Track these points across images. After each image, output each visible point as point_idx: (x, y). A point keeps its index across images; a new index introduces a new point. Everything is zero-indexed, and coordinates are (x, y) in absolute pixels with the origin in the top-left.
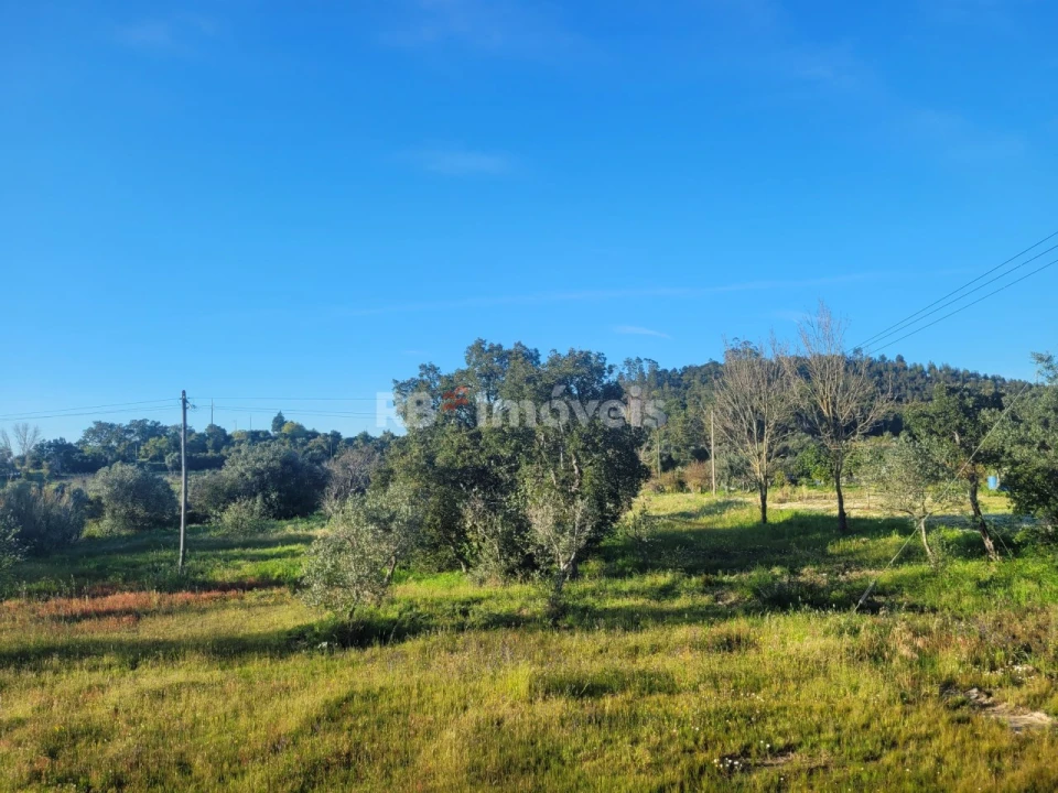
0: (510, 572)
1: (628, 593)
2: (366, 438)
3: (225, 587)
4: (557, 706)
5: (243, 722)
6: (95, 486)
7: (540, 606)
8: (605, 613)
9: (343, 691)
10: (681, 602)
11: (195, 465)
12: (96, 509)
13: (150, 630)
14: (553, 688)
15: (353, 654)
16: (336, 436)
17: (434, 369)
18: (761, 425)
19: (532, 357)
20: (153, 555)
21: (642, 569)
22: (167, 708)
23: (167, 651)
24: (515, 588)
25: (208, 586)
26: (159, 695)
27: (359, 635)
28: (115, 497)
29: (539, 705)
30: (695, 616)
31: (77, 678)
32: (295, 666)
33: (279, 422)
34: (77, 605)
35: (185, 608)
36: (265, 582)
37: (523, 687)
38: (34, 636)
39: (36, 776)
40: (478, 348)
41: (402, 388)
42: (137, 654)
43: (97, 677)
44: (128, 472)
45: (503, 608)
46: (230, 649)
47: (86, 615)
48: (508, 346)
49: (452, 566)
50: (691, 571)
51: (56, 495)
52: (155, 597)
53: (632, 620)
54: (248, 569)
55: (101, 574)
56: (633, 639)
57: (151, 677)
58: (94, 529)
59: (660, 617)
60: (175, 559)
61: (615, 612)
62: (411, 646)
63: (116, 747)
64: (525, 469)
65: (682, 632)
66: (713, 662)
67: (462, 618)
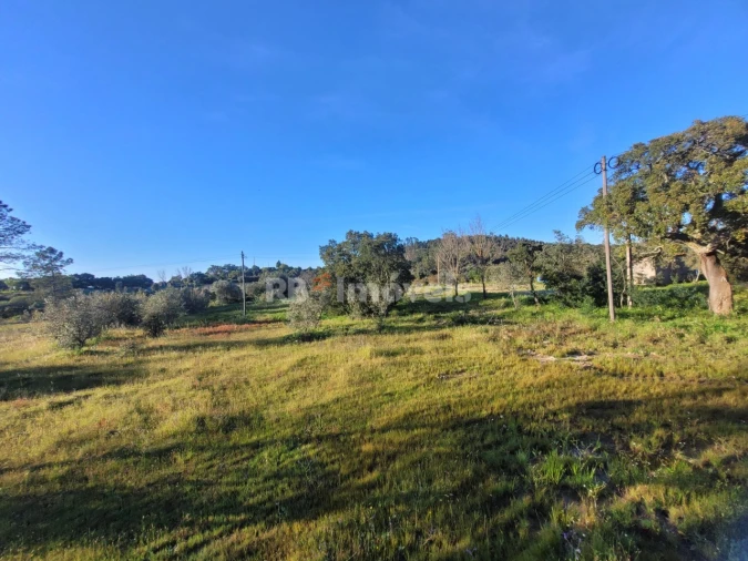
0: (364, 315)
1: (406, 321)
2: (311, 269)
3: (260, 323)
4: (381, 359)
5: (268, 367)
6: (213, 288)
7: (374, 327)
8: (398, 328)
9: (302, 356)
10: (424, 324)
11: (248, 280)
12: (213, 297)
13: (234, 338)
14: (380, 354)
15: (307, 344)
16: (300, 269)
17: (333, 242)
18: (455, 260)
19: (371, 236)
20: (235, 312)
21: (412, 312)
22: (240, 364)
23: (240, 344)
24: (366, 321)
25: (254, 322)
26: (238, 359)
27: (308, 338)
28: (220, 292)
29: (374, 360)
30: (430, 328)
31: (208, 354)
32: (287, 348)
33: (279, 264)
34: (207, 330)
35: (246, 330)
36: (275, 321)
37: (368, 354)
38: (192, 341)
39: (194, 387)
40: (350, 233)
41: (321, 248)
42: (229, 346)
43: (215, 353)
44: (224, 283)
45: (362, 327)
46: (263, 343)
47: (211, 333)
48: (362, 232)
49: (342, 314)
50: (429, 313)
51: (199, 292)
52: (236, 326)
53: (408, 330)
54: (269, 316)
55: (216, 319)
56: (408, 336)
57: (234, 353)
58: (213, 303)
59: (418, 329)
60: (240, 313)
61: (402, 328)
62: (328, 341)
63: (222, 377)
64: (368, 277)
65: (426, 334)
66: (437, 343)
67: (346, 331)
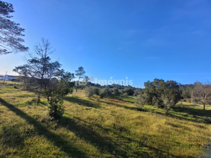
0: (159, 107)
1: (179, 114)
2: (138, 88)
3: (125, 101)
4: (169, 126)
5: (129, 115)
6: (113, 89)
7: (164, 113)
8: (175, 116)
9: (139, 116)
10: (188, 118)
11: (120, 88)
12: (113, 91)
13: (118, 104)
14: (169, 124)
15: (139, 112)
16: (135, 88)
17: (149, 81)
19: (163, 81)
20: (118, 97)
21: (181, 112)
22: (121, 112)
23: (121, 106)
24: (160, 109)
25: (123, 101)
26: (120, 110)
27: (140, 110)
28: (114, 91)
29: (167, 125)
30: (193, 121)
31: (113, 106)
32: (133, 111)
33: (129, 85)
34: (112, 100)
35: (121, 102)
36: (128, 101)
37: (164, 122)
38: (109, 102)
39: (111, 114)
40: (156, 79)
41: (145, 83)
42: (118, 106)
43: (115, 107)
44: (116, 88)
45: (158, 111)
46: (126, 108)
47: (113, 101)
48: (160, 79)
49: (150, 105)
50: (190, 114)
51: (110, 90)
52: (118, 101)
53: (180, 118)
54: (126, 100)
55: (113, 97)
56: (181, 121)
57: (119, 108)
58: (113, 93)
59: (186, 119)
60: (120, 98)
61: (177, 116)
62: (147, 113)
63: (117, 114)
64: (162, 95)
65: (190, 122)
66: (197, 129)
67: (153, 111)
